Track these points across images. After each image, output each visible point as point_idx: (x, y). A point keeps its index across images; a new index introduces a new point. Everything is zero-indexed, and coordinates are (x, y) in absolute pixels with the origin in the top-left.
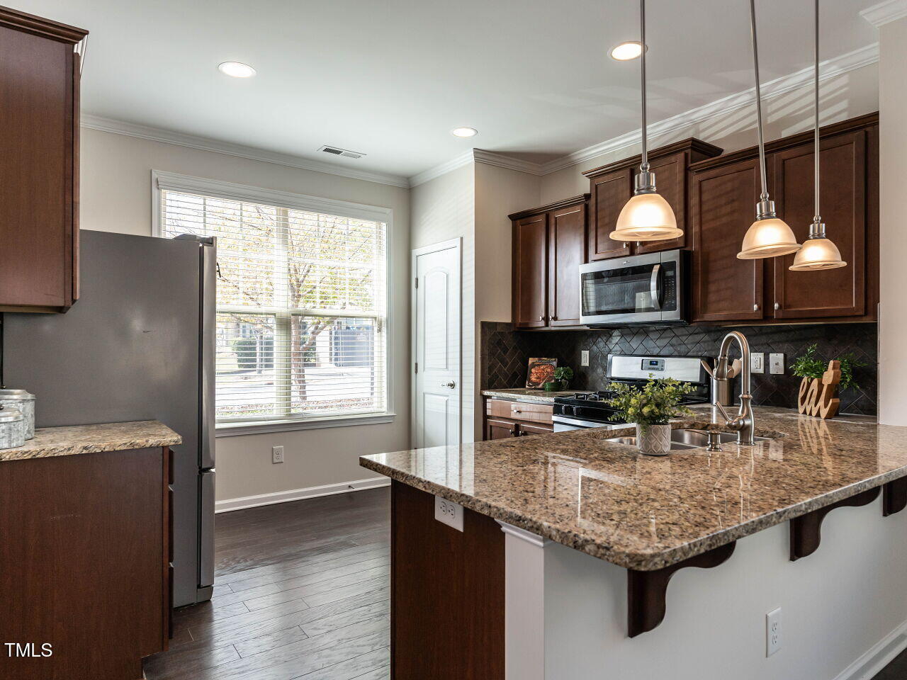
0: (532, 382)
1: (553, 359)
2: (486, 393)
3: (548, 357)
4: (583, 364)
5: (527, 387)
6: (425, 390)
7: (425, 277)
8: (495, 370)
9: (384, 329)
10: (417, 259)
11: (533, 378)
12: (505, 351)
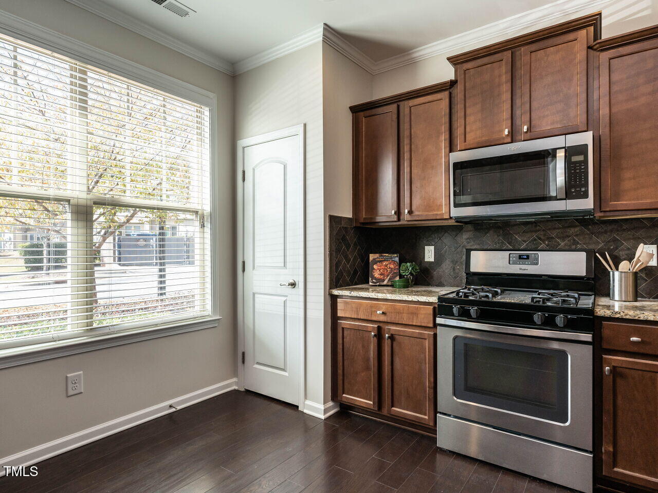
0: (376, 279)
1: (395, 255)
2: (336, 292)
3: (389, 254)
4: (427, 259)
5: (371, 284)
6: (256, 290)
7: (254, 170)
8: (341, 267)
9: (208, 225)
10: (243, 152)
11: (377, 274)
12: (348, 246)
